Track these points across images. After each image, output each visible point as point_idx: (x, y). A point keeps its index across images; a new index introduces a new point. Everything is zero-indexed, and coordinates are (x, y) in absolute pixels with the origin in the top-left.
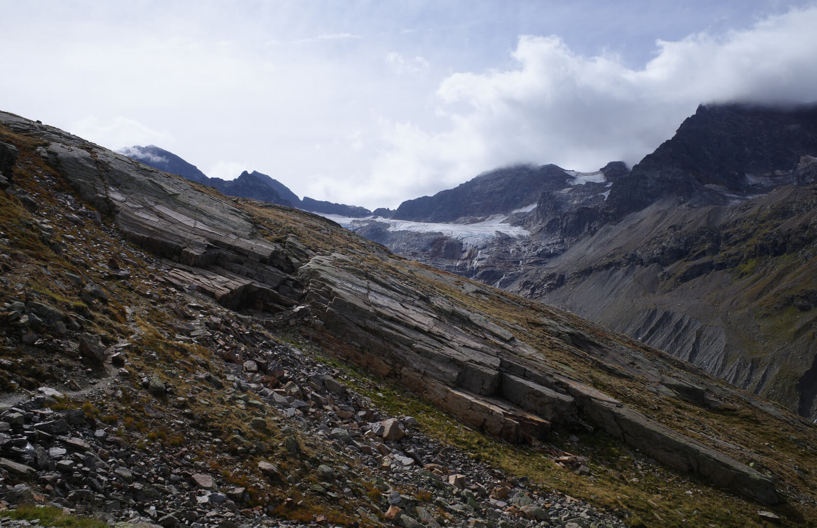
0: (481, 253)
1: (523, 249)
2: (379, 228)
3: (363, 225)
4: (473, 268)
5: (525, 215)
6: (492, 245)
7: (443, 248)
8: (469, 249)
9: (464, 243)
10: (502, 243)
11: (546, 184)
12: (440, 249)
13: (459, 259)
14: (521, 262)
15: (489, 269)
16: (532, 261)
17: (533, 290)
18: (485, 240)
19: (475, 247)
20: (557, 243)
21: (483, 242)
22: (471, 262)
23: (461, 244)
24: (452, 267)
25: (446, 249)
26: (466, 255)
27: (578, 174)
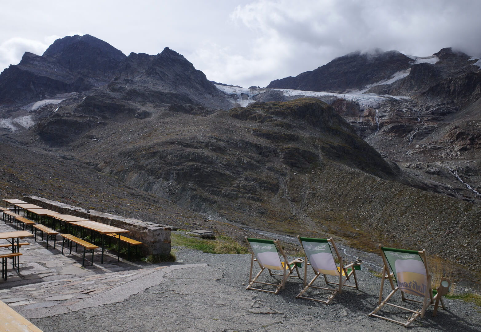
0: (379, 111)
1: (415, 109)
2: (277, 94)
3: (261, 92)
4: (377, 123)
5: (389, 86)
6: (385, 105)
7: (344, 107)
8: (366, 108)
9: (360, 103)
10: (393, 104)
11: (392, 65)
12: (341, 108)
13: (360, 117)
14: (419, 119)
15: (397, 124)
16: (429, 118)
17: (472, 140)
18: (377, 102)
19: (371, 107)
20: (448, 103)
21: (375, 103)
22: (373, 119)
23: (358, 105)
24: (356, 123)
25: (347, 108)
26: (366, 113)
27: (417, 58)
